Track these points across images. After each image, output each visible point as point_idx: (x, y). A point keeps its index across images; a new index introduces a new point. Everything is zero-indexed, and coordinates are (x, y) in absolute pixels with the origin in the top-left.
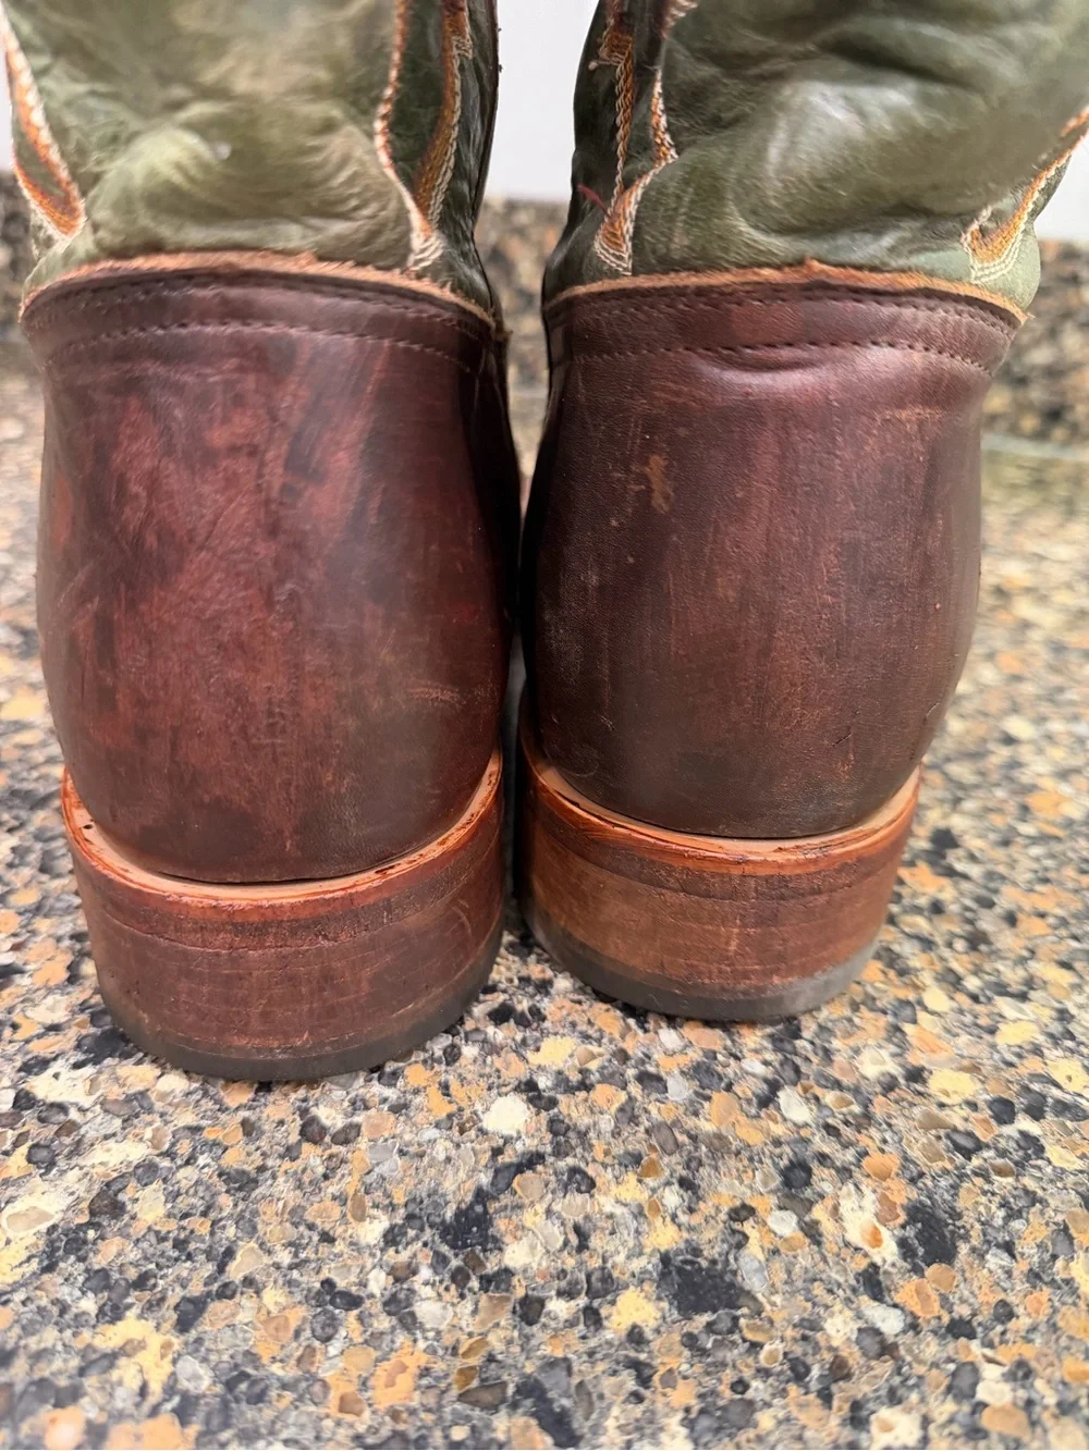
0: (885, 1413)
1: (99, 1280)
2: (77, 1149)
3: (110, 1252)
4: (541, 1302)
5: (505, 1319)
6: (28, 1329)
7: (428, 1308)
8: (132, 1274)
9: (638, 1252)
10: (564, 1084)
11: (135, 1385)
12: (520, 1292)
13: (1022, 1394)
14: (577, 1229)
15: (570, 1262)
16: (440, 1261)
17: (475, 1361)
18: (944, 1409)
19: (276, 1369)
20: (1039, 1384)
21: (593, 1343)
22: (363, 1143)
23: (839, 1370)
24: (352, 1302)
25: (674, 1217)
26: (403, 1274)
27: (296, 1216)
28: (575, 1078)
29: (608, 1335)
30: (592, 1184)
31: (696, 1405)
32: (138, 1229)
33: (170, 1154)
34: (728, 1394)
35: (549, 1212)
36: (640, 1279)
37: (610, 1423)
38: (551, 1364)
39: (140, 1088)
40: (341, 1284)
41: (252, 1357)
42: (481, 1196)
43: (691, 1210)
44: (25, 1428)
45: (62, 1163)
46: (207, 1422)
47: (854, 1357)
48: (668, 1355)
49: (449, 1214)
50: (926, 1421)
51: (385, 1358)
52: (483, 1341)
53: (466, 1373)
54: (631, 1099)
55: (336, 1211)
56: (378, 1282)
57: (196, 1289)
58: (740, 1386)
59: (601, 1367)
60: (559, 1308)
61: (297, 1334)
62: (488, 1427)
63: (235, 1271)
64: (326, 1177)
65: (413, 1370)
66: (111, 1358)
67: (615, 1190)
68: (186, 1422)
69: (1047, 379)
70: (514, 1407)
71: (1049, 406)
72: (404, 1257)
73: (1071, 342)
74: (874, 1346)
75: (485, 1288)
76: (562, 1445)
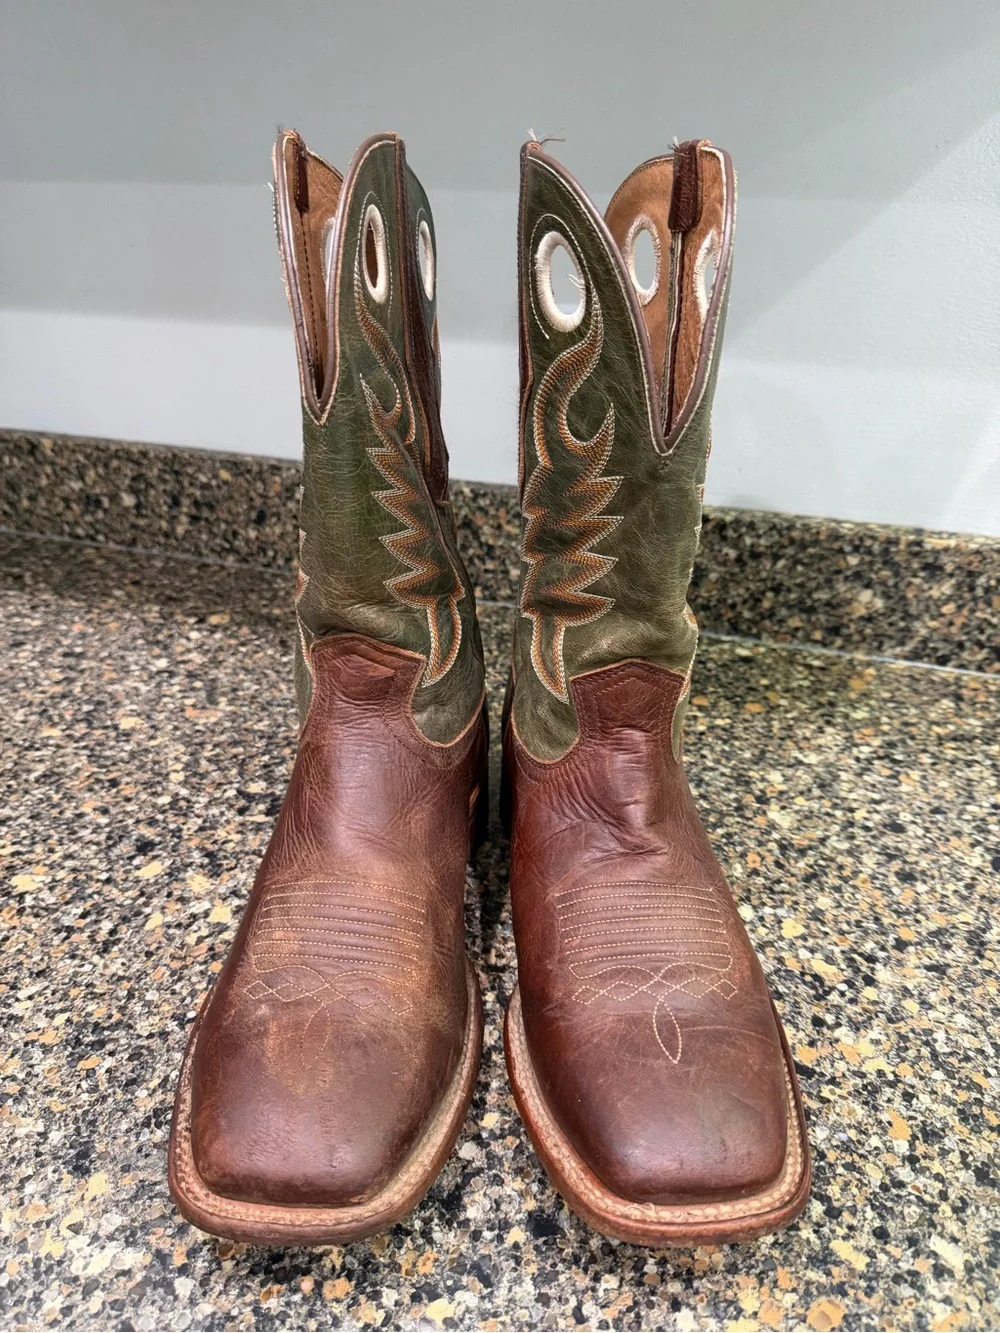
0: (607, 1276)
4: (481, 1232)
5: (467, 1240)
7: (437, 1235)
9: (519, 1211)
10: (494, 1136)
11: (330, 1266)
12: (473, 1228)
13: (661, 1270)
14: (496, 1201)
15: (493, 1216)
16: (441, 1217)
17: (455, 1256)
18: (629, 1275)
19: (381, 1259)
20: (669, 1266)
21: (500, 1248)
23: (592, 1260)
24: (408, 1233)
25: (535, 1196)
26: (427, 1221)
28: (498, 1132)
29: (506, 1245)
30: (503, 1182)
31: (537, 1273)
34: (549, 1268)
35: (485, 1194)
36: (519, 1223)
37: (505, 1279)
38: (483, 1257)
40: (404, 1226)
41: (372, 1256)
42: (458, 1187)
43: (542, 1193)
44: (293, 1283)
46: (358, 1279)
47: (599, 1254)
48: (529, 1254)
49: (445, 1195)
50: (622, 1280)
51: (421, 1255)
52: (458, 1249)
53: (452, 1261)
54: (521, 1142)
56: (418, 1225)
58: (554, 1265)
59: (503, 1258)
60: (488, 1235)
61: (388, 1246)
62: (460, 1280)
65: (432, 1260)
66: (320, 1257)
67: (512, 1184)
68: (350, 1280)
69: (828, 609)
70: (469, 1273)
71: (830, 625)
72: (428, 1214)
73: (842, 587)
74: (607, 1250)
75: (459, 1227)
76: (486, 1287)
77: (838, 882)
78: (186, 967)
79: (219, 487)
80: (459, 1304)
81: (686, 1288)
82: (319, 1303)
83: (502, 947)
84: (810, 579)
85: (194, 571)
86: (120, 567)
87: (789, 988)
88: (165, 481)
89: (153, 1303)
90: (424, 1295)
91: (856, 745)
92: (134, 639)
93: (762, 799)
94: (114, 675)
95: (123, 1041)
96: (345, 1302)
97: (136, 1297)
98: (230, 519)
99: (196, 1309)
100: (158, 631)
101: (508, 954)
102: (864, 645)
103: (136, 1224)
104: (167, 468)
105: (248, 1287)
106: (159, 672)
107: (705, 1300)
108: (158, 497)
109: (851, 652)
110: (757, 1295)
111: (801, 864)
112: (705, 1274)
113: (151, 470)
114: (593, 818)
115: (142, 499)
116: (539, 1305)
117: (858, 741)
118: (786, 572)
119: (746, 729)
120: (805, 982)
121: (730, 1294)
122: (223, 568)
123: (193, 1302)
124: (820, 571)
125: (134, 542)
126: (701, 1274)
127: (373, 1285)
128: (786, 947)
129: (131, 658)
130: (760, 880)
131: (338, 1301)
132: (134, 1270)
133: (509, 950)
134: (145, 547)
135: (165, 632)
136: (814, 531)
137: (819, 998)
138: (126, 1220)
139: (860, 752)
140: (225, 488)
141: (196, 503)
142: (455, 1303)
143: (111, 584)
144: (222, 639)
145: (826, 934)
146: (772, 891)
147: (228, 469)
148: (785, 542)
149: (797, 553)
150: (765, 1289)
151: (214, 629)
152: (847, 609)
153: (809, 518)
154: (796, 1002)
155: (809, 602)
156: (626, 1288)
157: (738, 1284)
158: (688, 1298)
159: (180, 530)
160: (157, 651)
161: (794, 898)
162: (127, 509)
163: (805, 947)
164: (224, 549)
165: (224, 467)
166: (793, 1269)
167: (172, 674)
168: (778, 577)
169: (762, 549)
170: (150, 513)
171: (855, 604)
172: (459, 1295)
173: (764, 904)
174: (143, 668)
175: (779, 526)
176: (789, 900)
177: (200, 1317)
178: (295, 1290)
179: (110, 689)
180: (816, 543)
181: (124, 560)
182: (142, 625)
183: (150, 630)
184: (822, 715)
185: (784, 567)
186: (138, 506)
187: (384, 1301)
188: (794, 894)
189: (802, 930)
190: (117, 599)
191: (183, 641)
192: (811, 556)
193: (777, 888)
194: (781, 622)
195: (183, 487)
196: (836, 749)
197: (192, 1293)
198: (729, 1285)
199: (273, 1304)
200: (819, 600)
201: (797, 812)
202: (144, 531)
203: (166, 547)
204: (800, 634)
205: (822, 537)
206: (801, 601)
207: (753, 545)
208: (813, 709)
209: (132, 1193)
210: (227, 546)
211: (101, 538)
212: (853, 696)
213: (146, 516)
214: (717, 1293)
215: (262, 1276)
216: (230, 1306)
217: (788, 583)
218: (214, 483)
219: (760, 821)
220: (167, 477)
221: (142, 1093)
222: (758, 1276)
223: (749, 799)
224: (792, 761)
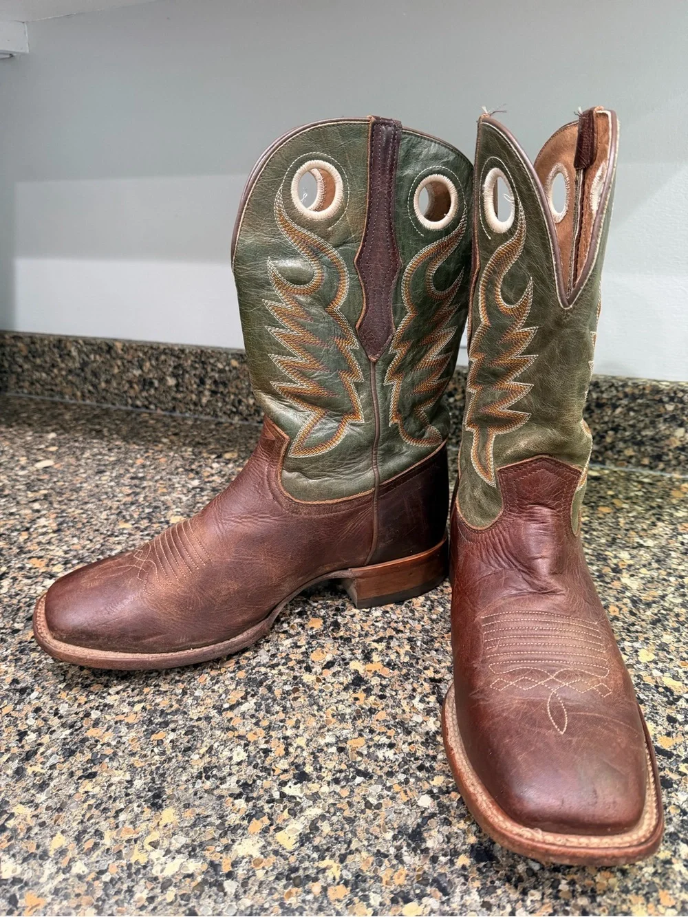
0: (532, 891)
1: (316, 849)
2: (302, 810)
3: (317, 841)
4: (438, 857)
5: (428, 862)
6: (301, 862)
7: (407, 858)
8: (325, 847)
9: (464, 844)
10: (441, 791)
11: (332, 877)
12: (431, 854)
13: (572, 888)
14: (447, 836)
15: (445, 846)
16: (409, 845)
17: (420, 873)
18: (549, 891)
19: (368, 873)
20: (577, 886)
21: (452, 869)
22: (383, 809)
23: (520, 879)
24: (386, 856)
25: (475, 834)
26: (399, 848)
27: (367, 831)
28: (445, 789)
29: (456, 867)
30: (451, 823)
31: (480, 887)
32: (324, 834)
33: (328, 812)
34: (489, 884)
35: (438, 831)
36: (465, 852)
37: (457, 890)
38: (441, 875)
39: (316, 791)
40: (382, 851)
41: (361, 870)
42: (419, 826)
44: (306, 887)
45: (299, 815)
46: (352, 886)
47: (525, 876)
48: (474, 874)
49: (410, 831)
50: (543, 894)
51: (396, 871)
52: (422, 868)
53: (418, 876)
54: (461, 797)
55: (378, 830)
56: (392, 851)
57: (343, 851)
58: (492, 882)
59: (455, 876)
60: (443, 859)
61: (372, 864)
62: (425, 890)
63: (353, 847)
64: (374, 819)
65: (404, 875)
66: (324, 870)
67: (458, 825)
68: (347, 887)
69: (653, 442)
70: (432, 885)
71: (655, 454)
72: (399, 843)
73: (662, 427)
74: (531, 873)
75: (422, 853)
76: (445, 895)
77: (676, 625)
78: (221, 674)
79: (230, 371)
80: (426, 906)
81: (592, 902)
82: (325, 901)
83: (438, 666)
84: (639, 421)
85: (213, 427)
86: (165, 425)
87: (647, 696)
88: (196, 369)
89: (210, 896)
90: (400, 899)
91: (681, 534)
92: (177, 468)
93: (616, 570)
94: (165, 490)
95: (180, 722)
96: (344, 902)
97: (198, 893)
98: (237, 392)
99: (240, 902)
100: (192, 463)
101: (442, 671)
102: (680, 468)
103: (195, 843)
104: (197, 360)
105: (275, 889)
106: (194, 488)
107: (607, 911)
108: (191, 380)
109: (670, 473)
110: (645, 909)
111: (649, 613)
112: (605, 893)
113: (187, 361)
114: (511, 567)
115: (180, 381)
116: (484, 909)
117: (682, 532)
118: (622, 417)
119: (600, 524)
120: (658, 692)
121: (625, 907)
122: (231, 424)
123: (237, 897)
124: (646, 415)
125: (174, 409)
126: (602, 892)
127: (364, 890)
128: (643, 668)
129: (175, 479)
130: (620, 624)
131: (339, 901)
132: (196, 874)
133: (443, 668)
134: (181, 412)
135: (196, 464)
136: (641, 387)
137: (671, 703)
138: (189, 841)
139: (684, 539)
140: (234, 372)
141: (215, 382)
142: (423, 906)
143: (160, 435)
144: (233, 468)
145: (671, 660)
146: (629, 631)
147: (236, 359)
148: (621, 395)
149: (630, 403)
150: (650, 905)
151: (227, 462)
152: (667, 442)
153: (637, 379)
154: (653, 706)
155: (639, 438)
156: (546, 900)
157: (630, 901)
158: (594, 909)
159: (204, 400)
160: (192, 475)
161: (645, 636)
162: (170, 387)
163: (656, 668)
164: (232, 412)
165: (234, 358)
166: (671, 892)
167: (202, 490)
168: (616, 420)
169: (604, 401)
170: (185, 389)
171: (672, 438)
172: (425, 900)
173: (624, 640)
174: (183, 486)
175: (616, 385)
176: (642, 637)
177: (242, 908)
178: (309, 892)
179: (162, 498)
180: (642, 396)
181: (168, 421)
182: (181, 459)
183: (187, 463)
184: (654, 514)
185: (621, 413)
186: (177, 385)
187: (372, 902)
188: (645, 633)
189: (654, 657)
190: (164, 444)
191: (209, 469)
192: (640, 405)
193: (632, 629)
194: (619, 452)
195: (207, 372)
196: (666, 537)
197: (236, 892)
198: (624, 901)
199: (293, 901)
200: (646, 436)
201: (642, 578)
202: (180, 401)
203: (195, 411)
204: (633, 460)
205: (647, 391)
206: (633, 437)
207: (598, 398)
208: (647, 510)
209: (191, 822)
210: (234, 410)
211: (152, 407)
212: (674, 501)
213: (182, 392)
214: (615, 906)
215: (284, 882)
216: (263, 901)
217: (623, 424)
218: (227, 368)
219: (616, 584)
220: (197, 365)
221: (195, 757)
222: (645, 895)
223: (607, 570)
224: (636, 544)
